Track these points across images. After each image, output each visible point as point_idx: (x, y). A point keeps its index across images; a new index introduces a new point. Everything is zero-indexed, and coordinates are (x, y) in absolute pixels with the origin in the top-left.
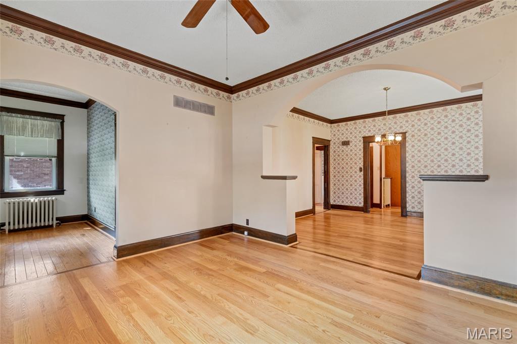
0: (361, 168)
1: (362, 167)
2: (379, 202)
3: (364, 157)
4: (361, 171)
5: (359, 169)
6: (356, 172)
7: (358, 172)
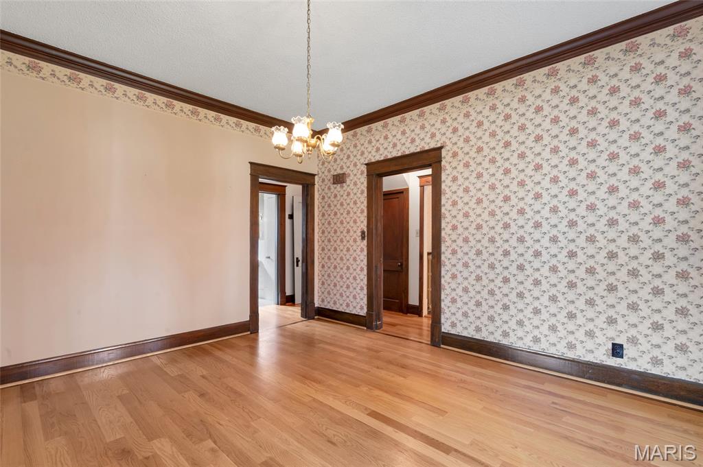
0: (363, 233)
1: (366, 230)
2: (417, 303)
3: (368, 207)
4: (363, 238)
5: (360, 234)
6: (355, 241)
7: (359, 239)
